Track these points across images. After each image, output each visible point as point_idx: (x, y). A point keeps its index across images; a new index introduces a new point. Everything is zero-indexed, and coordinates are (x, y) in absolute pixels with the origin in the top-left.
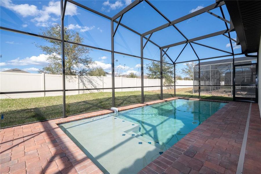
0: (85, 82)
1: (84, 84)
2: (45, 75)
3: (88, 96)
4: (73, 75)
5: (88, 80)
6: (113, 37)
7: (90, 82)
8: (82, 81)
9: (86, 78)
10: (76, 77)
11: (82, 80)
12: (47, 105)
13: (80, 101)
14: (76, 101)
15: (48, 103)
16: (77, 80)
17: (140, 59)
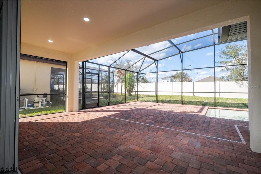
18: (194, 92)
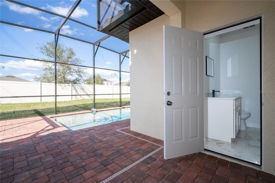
0: (78, 90)
1: (77, 91)
2: (42, 83)
3: (79, 101)
4: (67, 83)
5: (80, 88)
6: (94, 57)
7: (83, 89)
8: (75, 89)
9: (79, 86)
10: (69, 85)
12: (43, 108)
13: (71, 105)
14: (67, 105)
15: (43, 106)
16: (70, 88)
17: (119, 72)
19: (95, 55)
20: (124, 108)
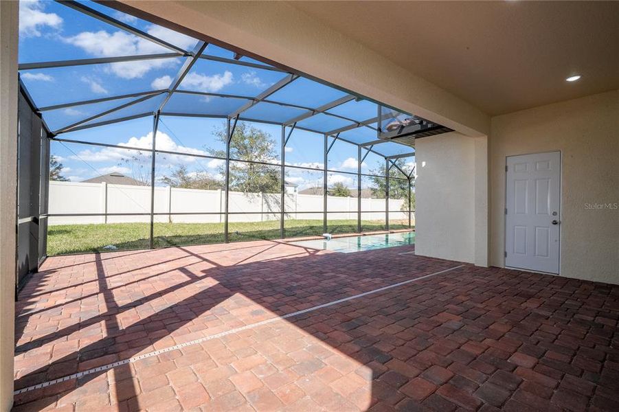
0: (270, 203)
1: (269, 206)
4: (256, 192)
5: (274, 200)
8: (267, 202)
9: (272, 196)
10: (258, 196)
11: (266, 200)
16: (260, 199)
18: (170, 214)
19: (327, 152)
20: (365, 235)
